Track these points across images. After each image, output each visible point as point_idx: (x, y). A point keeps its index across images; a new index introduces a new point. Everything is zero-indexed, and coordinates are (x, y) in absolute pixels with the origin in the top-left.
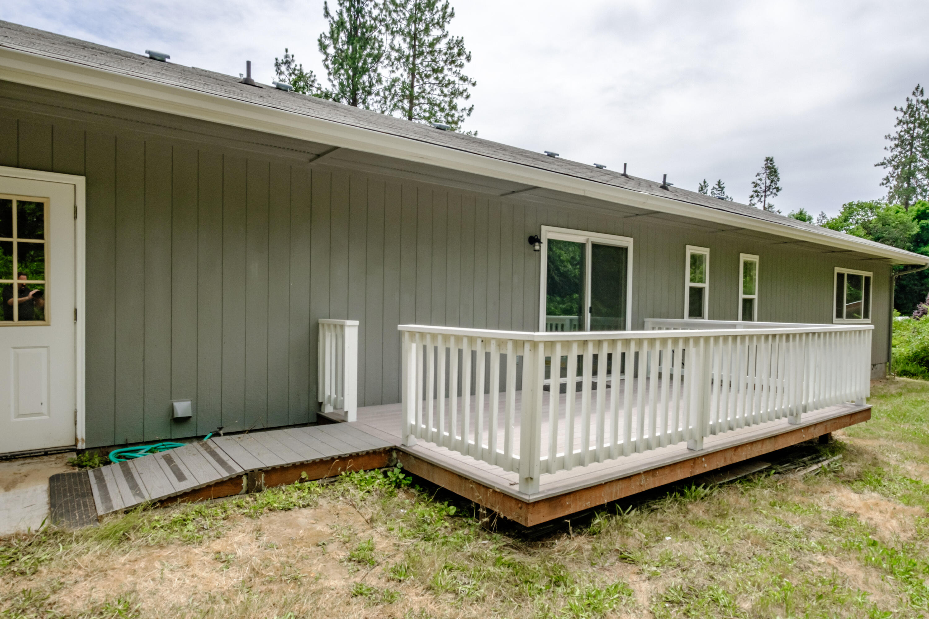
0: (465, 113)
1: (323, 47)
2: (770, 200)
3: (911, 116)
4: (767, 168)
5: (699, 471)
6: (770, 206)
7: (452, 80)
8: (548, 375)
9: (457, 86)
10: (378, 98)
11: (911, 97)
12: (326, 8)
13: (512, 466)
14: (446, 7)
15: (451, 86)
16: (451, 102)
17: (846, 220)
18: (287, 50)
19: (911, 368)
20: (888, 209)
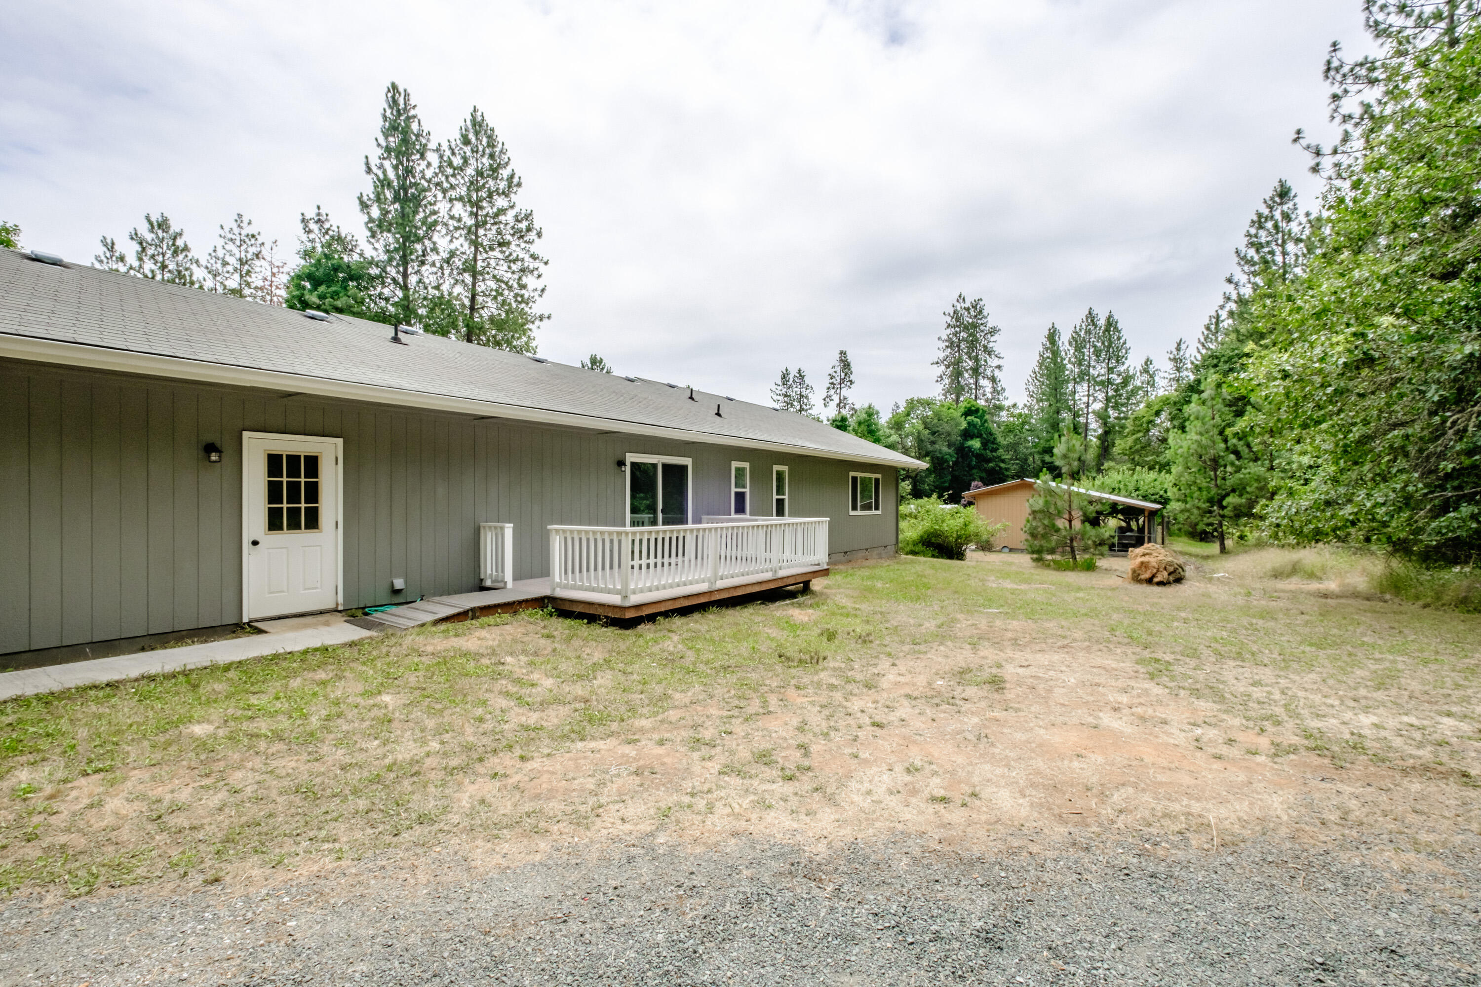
0: (536, 294)
1: (364, 206)
2: (845, 392)
3: (957, 321)
4: (842, 361)
5: (713, 598)
6: (845, 398)
7: (521, 256)
8: (633, 559)
9: (526, 265)
10: (434, 269)
11: (956, 303)
12: (367, 164)
13: (618, 592)
14: (512, 177)
15: (519, 263)
16: (520, 278)
17: (908, 415)
18: (319, 208)
19: (916, 549)
20: (943, 406)
